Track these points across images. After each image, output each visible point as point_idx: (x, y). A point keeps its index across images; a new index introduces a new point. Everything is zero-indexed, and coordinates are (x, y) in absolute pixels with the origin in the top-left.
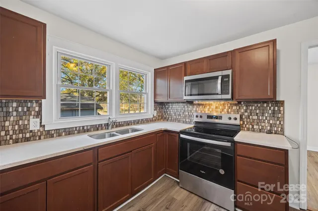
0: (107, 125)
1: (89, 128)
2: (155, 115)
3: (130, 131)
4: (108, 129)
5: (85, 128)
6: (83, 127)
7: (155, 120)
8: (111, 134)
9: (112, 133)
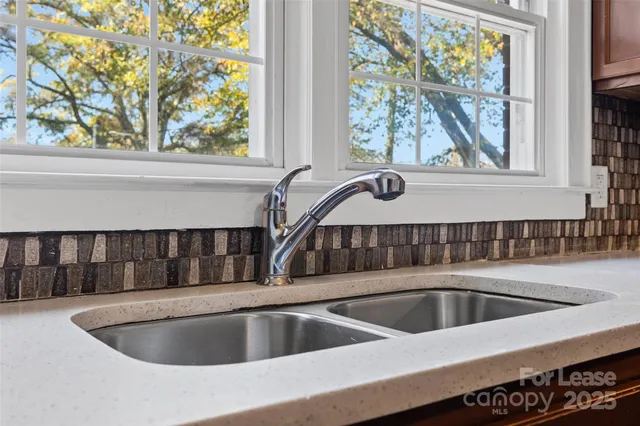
0: (252, 245)
1: (99, 253)
2: (600, 202)
3: (445, 312)
4: (259, 277)
5: (68, 253)
6: (50, 241)
7: (600, 242)
8: (291, 322)
9: (304, 315)
